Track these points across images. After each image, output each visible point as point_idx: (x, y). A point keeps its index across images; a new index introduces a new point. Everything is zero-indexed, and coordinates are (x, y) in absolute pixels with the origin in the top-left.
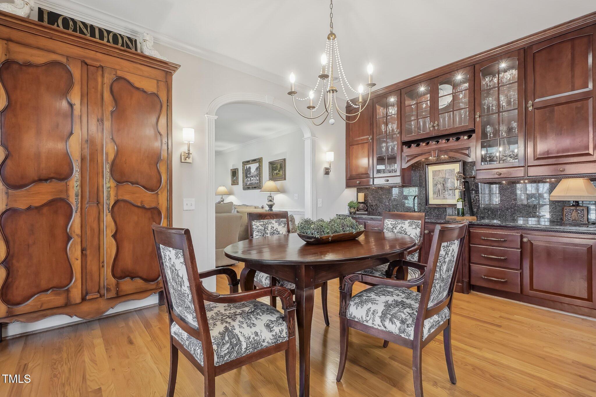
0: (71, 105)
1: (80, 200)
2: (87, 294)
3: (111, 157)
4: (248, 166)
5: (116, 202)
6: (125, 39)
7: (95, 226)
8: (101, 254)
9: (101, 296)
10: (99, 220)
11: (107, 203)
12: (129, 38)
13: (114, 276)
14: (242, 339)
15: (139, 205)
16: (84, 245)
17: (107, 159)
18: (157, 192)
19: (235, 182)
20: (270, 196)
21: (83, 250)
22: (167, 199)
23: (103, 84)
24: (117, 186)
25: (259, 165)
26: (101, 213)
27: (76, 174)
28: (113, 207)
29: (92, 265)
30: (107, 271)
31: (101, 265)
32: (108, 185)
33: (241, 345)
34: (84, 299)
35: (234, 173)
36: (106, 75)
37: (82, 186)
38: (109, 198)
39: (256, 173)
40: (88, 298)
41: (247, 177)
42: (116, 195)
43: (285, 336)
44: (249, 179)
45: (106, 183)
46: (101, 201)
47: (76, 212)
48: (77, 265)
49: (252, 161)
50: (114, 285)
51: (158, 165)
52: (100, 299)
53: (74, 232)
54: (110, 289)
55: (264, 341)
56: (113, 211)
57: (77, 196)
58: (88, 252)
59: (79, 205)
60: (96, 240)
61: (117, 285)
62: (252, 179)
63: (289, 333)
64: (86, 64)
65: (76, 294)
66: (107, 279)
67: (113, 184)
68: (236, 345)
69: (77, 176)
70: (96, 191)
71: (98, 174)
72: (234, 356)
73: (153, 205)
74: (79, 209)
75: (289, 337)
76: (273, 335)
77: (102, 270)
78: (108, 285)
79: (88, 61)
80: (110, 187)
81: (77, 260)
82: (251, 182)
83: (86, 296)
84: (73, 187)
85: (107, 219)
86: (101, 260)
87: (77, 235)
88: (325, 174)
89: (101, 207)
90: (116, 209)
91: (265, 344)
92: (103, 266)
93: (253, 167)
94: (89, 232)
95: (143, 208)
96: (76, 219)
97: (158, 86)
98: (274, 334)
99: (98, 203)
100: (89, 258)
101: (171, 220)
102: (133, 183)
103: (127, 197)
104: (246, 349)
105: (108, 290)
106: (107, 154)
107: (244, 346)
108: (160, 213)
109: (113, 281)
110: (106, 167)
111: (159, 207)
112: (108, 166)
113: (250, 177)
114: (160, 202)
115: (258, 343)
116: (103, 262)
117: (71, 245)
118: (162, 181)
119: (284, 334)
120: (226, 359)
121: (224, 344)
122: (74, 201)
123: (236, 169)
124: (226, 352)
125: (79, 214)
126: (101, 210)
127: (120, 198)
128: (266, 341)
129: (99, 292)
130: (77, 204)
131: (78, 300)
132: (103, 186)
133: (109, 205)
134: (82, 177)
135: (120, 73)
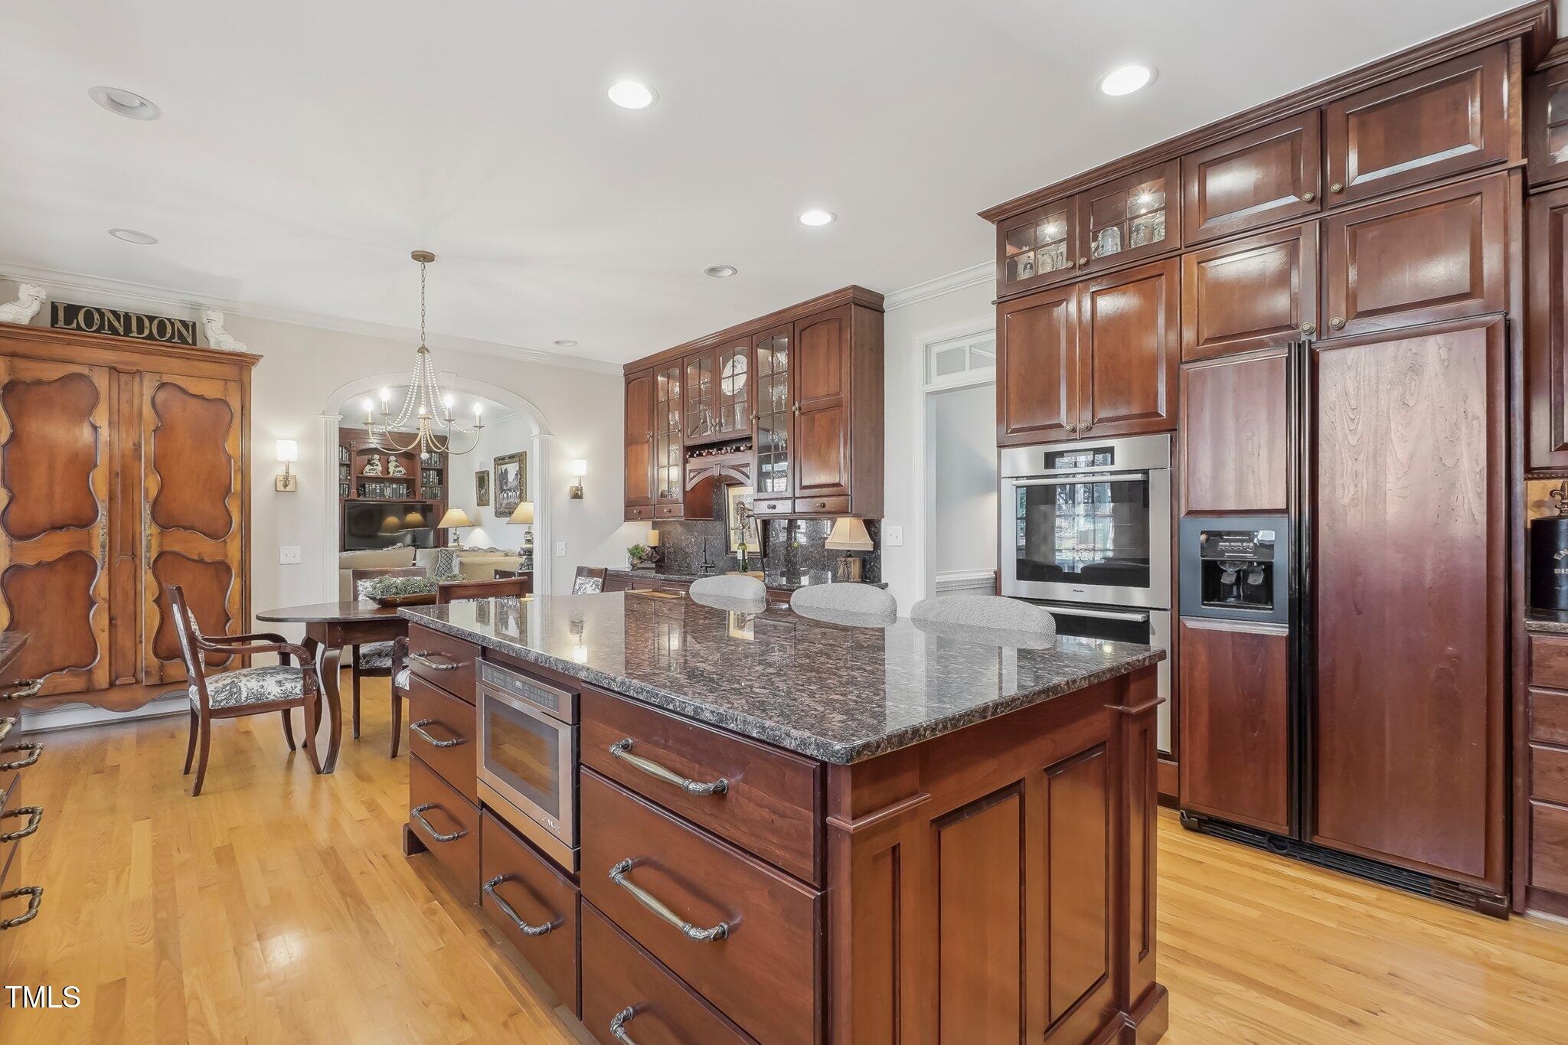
0: (95, 428)
1: (107, 553)
2: (117, 678)
3: (153, 492)
4: (504, 467)
5: (161, 555)
6: (178, 325)
7: (129, 586)
8: (138, 625)
9: (137, 682)
10: (135, 579)
11: (146, 557)
12: (183, 323)
13: (156, 654)
14: (243, 689)
15: (196, 558)
16: (114, 613)
17: (147, 496)
18: (225, 540)
19: (482, 501)
20: (529, 533)
21: (111, 619)
22: (240, 550)
23: (141, 395)
24: (161, 534)
25: (520, 468)
26: (138, 570)
27: (102, 519)
28: (155, 561)
29: (125, 640)
30: (146, 650)
31: (138, 640)
32: (148, 532)
33: (240, 694)
34: (112, 685)
35: (482, 480)
36: (146, 383)
37: (110, 534)
38: (148, 550)
39: (515, 483)
40: (118, 682)
41: (502, 490)
42: (161, 545)
43: (299, 692)
44: (505, 495)
45: (145, 529)
46: (138, 554)
47: (102, 569)
48: (103, 639)
49: (509, 458)
50: (157, 667)
51: (226, 501)
52: (136, 686)
53: (99, 594)
54: (150, 672)
55: (269, 694)
56: (155, 566)
57: (103, 547)
58: (119, 622)
59: (107, 559)
60: (131, 606)
61: (162, 667)
62: (510, 494)
63: (305, 691)
64: (116, 371)
65: (102, 677)
66: (146, 659)
67: (154, 530)
68: (235, 693)
69: (104, 521)
70: (131, 540)
71: (134, 516)
72: (232, 703)
73: (218, 558)
74: (107, 565)
75: (304, 694)
76: (282, 690)
77: (139, 646)
78: (146, 667)
79: (119, 366)
80: (151, 535)
81: (103, 631)
82: (509, 501)
83: (115, 680)
84: (98, 536)
85: (147, 577)
86: (138, 634)
87: (104, 599)
88: (573, 498)
89: (138, 562)
90: (160, 564)
91: (271, 697)
92: (141, 642)
93: (512, 469)
94: (120, 596)
95: (201, 561)
96: (101, 580)
97: (226, 389)
98: (284, 688)
99: (134, 556)
100: (121, 630)
101: (248, 577)
102: (185, 528)
103: (176, 548)
104: (247, 698)
105: (148, 674)
106: (147, 490)
107: (244, 695)
108: (228, 569)
109: (155, 661)
110: (145, 507)
111: (229, 561)
112: (147, 506)
113: (507, 490)
114: (230, 554)
115: (262, 695)
116: (141, 636)
117: (95, 612)
118: (233, 525)
119: (298, 691)
120: (222, 704)
121: (222, 692)
122: (98, 554)
123: (483, 472)
124: (223, 698)
125: (106, 571)
126: (138, 566)
127: (166, 548)
128: (272, 695)
129: (134, 676)
130: (104, 558)
131: (104, 683)
132: (141, 533)
133: (149, 559)
134: (110, 522)
135: (166, 378)
